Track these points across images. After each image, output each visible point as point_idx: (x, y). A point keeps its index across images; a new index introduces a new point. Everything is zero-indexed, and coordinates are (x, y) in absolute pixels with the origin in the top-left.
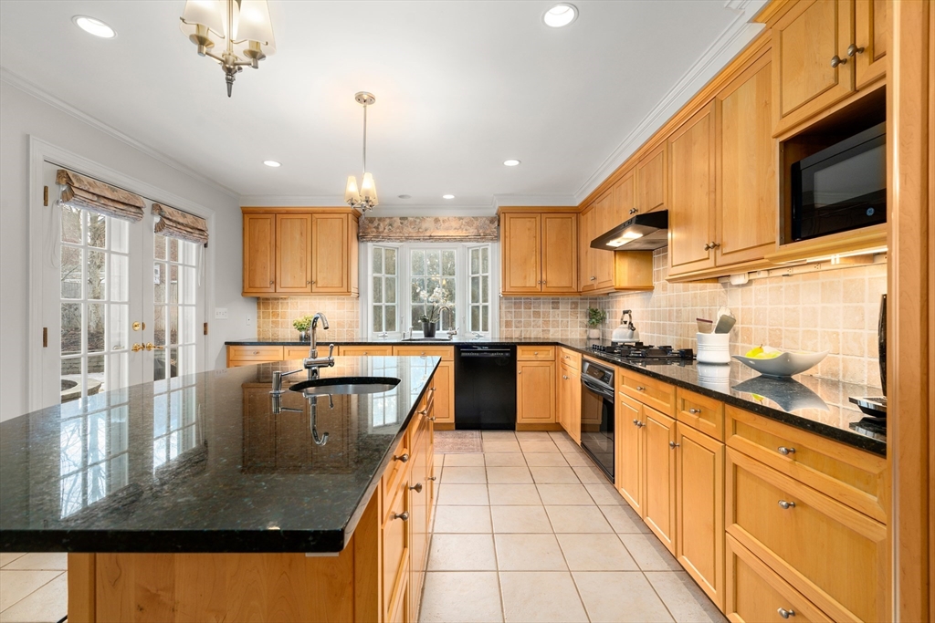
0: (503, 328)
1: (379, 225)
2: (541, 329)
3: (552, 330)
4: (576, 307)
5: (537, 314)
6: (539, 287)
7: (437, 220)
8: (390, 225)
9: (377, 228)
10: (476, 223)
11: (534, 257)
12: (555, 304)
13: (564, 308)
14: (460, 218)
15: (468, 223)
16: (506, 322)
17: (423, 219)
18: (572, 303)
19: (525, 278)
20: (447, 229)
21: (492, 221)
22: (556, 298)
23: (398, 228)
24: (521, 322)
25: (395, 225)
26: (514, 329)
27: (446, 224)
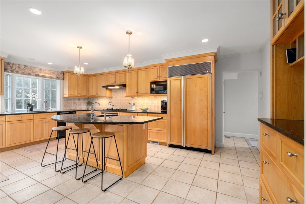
0: (64, 107)
1: (13, 66)
2: (75, 107)
3: (78, 107)
4: (84, 101)
5: (74, 103)
6: (78, 95)
7: (40, 69)
8: (19, 67)
9: (12, 67)
10: (56, 73)
11: (77, 87)
12: (79, 100)
13: (81, 101)
14: (50, 71)
15: (53, 73)
16: (65, 105)
17: (35, 68)
18: (83, 100)
19: (75, 92)
20: (45, 73)
21: (61, 74)
22: (79, 98)
23: (23, 69)
24: (69, 105)
25: (21, 68)
26: (67, 107)
27: (44, 72)
